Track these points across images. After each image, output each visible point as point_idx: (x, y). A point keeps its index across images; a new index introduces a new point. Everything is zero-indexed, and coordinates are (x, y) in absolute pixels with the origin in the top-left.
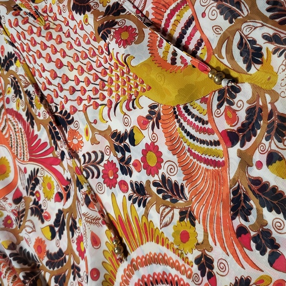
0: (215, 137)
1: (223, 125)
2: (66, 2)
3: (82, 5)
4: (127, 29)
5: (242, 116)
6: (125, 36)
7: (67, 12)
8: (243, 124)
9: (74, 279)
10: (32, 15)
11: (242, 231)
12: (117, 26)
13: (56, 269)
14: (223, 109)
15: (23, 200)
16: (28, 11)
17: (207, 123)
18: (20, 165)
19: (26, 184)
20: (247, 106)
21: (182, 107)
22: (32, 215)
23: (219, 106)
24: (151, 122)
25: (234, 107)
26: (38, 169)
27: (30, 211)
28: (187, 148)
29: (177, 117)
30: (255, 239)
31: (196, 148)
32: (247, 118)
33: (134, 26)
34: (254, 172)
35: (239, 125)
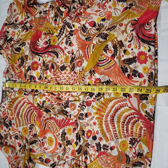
0: (110, 60)
1: (110, 55)
2: (57, 71)
3: (63, 68)
4: (78, 62)
5: (112, 49)
6: (79, 64)
7: (59, 73)
8: (114, 51)
10: (48, 83)
11: (129, 75)
12: (75, 64)
13: (82, 152)
14: (108, 52)
15: (62, 145)
16: (46, 82)
17: (106, 59)
18: (56, 134)
19: (61, 139)
20: (112, 46)
21: (98, 62)
23: (106, 53)
24: (93, 75)
25: (110, 49)
26: (64, 129)
27: (66, 146)
28: (103, 69)
29: (98, 66)
30: (133, 75)
31: (106, 67)
32: (114, 49)
33: (80, 60)
34: (123, 59)
35: (113, 51)
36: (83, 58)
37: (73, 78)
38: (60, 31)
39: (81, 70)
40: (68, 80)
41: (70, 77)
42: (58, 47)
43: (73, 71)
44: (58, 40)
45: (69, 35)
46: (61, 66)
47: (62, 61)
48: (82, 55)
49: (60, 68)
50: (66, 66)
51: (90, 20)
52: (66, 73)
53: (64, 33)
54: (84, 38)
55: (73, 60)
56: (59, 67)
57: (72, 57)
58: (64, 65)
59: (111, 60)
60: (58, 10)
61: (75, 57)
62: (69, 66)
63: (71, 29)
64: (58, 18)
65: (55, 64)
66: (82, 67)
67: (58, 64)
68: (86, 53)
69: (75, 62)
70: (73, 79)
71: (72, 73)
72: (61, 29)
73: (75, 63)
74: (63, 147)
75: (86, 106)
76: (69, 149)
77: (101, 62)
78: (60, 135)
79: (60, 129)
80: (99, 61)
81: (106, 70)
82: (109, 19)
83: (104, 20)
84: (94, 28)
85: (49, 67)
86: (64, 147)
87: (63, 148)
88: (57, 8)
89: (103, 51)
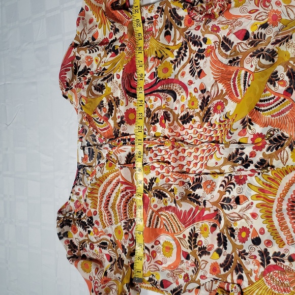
0: (282, 98)
1: (281, 89)
2: (176, 124)
3: (187, 119)
4: (217, 105)
5: (287, 79)
6: (219, 108)
7: (179, 128)
8: (290, 82)
9: (245, 259)
14: (277, 84)
15: (190, 255)
17: (274, 97)
18: (178, 236)
20: (285, 73)
21: (259, 103)
22: (201, 257)
23: (274, 86)
24: (247, 127)
25: (281, 79)
27: (199, 257)
28: (270, 116)
29: (259, 110)
31: (275, 111)
32: (289, 78)
33: (219, 101)
35: (288, 83)
36: (227, 97)
37: (208, 134)
38: (179, 53)
39: (222, 119)
40: (197, 138)
41: (202, 133)
42: (175, 81)
43: (207, 121)
44: (174, 68)
45: (196, 59)
46: (182, 114)
47: (183, 106)
48: (224, 92)
49: (181, 119)
50: (191, 114)
51: (238, 29)
52: (192, 128)
53: (185, 55)
54: (225, 61)
55: (205, 101)
56: (179, 117)
57: (204, 97)
58: (188, 113)
59: (285, 99)
60: (172, 15)
61: (209, 97)
62: (198, 114)
63: (199, 47)
64: (173, 29)
65: (171, 111)
66: (225, 113)
67: (176, 112)
68: (232, 86)
69: (211, 105)
70: (207, 137)
71: (205, 125)
72: (181, 49)
73: (210, 108)
74: (192, 258)
75: (235, 183)
76: (204, 262)
77: (263, 103)
78: (187, 239)
79: (186, 227)
80: (261, 101)
81: (276, 117)
82: (275, 25)
83: (264, 26)
84: (245, 42)
85: (159, 118)
86: (196, 260)
87: (194, 260)
88: (170, 11)
89: (268, 84)
